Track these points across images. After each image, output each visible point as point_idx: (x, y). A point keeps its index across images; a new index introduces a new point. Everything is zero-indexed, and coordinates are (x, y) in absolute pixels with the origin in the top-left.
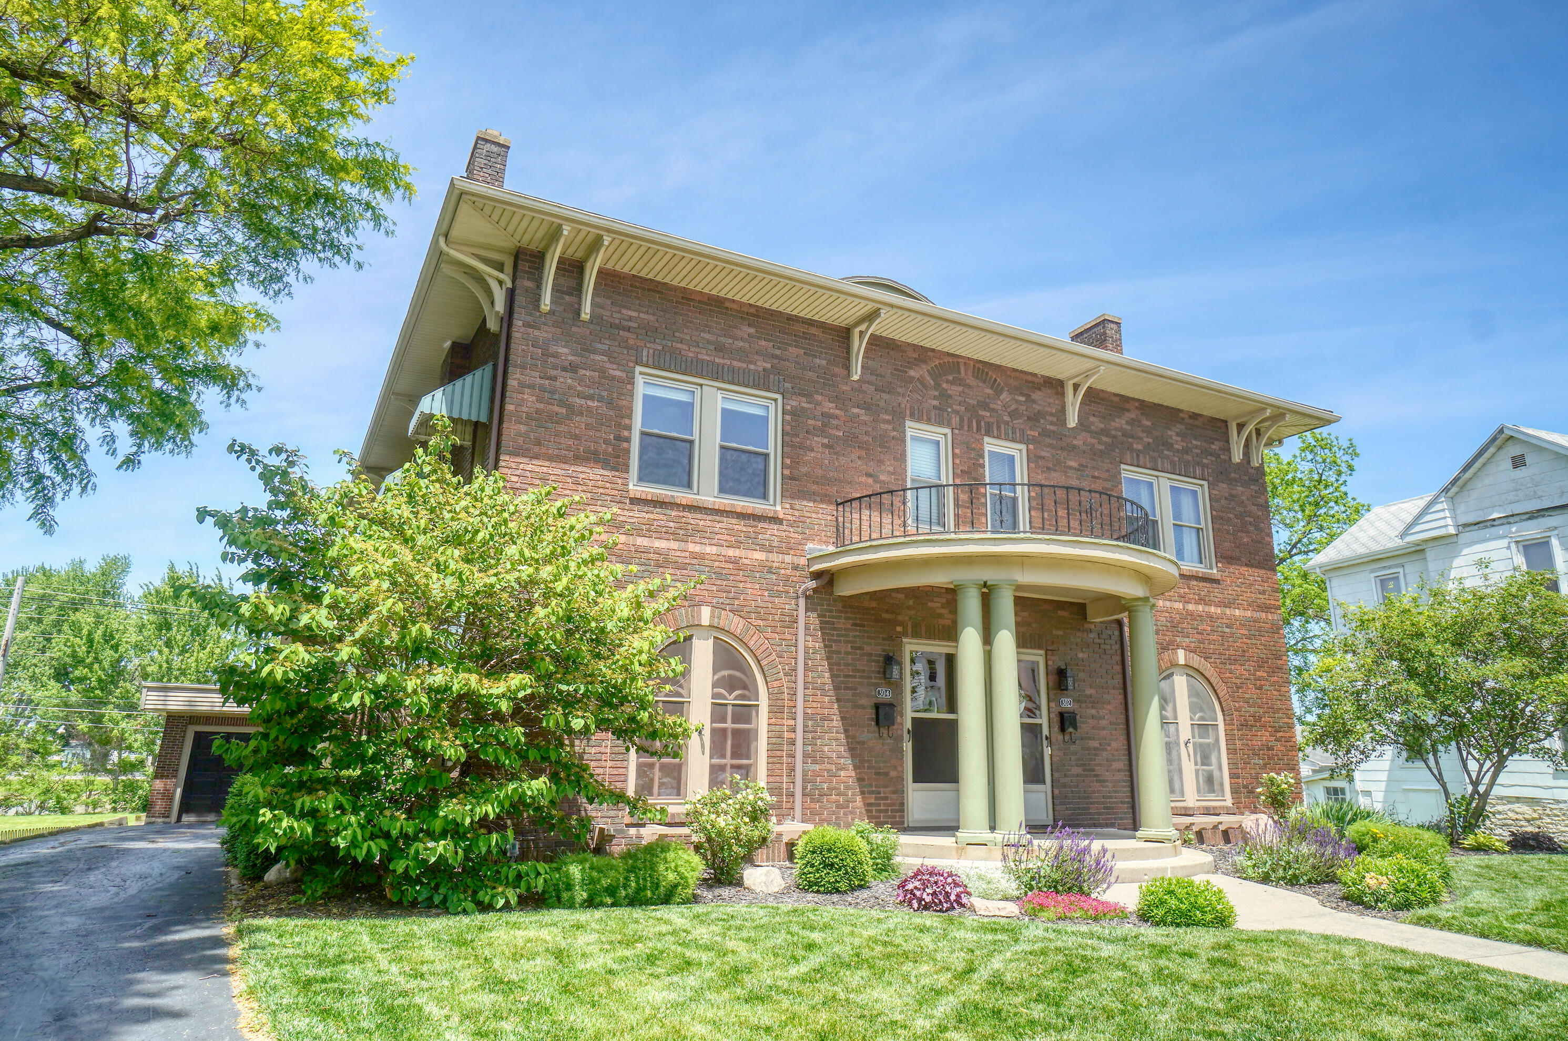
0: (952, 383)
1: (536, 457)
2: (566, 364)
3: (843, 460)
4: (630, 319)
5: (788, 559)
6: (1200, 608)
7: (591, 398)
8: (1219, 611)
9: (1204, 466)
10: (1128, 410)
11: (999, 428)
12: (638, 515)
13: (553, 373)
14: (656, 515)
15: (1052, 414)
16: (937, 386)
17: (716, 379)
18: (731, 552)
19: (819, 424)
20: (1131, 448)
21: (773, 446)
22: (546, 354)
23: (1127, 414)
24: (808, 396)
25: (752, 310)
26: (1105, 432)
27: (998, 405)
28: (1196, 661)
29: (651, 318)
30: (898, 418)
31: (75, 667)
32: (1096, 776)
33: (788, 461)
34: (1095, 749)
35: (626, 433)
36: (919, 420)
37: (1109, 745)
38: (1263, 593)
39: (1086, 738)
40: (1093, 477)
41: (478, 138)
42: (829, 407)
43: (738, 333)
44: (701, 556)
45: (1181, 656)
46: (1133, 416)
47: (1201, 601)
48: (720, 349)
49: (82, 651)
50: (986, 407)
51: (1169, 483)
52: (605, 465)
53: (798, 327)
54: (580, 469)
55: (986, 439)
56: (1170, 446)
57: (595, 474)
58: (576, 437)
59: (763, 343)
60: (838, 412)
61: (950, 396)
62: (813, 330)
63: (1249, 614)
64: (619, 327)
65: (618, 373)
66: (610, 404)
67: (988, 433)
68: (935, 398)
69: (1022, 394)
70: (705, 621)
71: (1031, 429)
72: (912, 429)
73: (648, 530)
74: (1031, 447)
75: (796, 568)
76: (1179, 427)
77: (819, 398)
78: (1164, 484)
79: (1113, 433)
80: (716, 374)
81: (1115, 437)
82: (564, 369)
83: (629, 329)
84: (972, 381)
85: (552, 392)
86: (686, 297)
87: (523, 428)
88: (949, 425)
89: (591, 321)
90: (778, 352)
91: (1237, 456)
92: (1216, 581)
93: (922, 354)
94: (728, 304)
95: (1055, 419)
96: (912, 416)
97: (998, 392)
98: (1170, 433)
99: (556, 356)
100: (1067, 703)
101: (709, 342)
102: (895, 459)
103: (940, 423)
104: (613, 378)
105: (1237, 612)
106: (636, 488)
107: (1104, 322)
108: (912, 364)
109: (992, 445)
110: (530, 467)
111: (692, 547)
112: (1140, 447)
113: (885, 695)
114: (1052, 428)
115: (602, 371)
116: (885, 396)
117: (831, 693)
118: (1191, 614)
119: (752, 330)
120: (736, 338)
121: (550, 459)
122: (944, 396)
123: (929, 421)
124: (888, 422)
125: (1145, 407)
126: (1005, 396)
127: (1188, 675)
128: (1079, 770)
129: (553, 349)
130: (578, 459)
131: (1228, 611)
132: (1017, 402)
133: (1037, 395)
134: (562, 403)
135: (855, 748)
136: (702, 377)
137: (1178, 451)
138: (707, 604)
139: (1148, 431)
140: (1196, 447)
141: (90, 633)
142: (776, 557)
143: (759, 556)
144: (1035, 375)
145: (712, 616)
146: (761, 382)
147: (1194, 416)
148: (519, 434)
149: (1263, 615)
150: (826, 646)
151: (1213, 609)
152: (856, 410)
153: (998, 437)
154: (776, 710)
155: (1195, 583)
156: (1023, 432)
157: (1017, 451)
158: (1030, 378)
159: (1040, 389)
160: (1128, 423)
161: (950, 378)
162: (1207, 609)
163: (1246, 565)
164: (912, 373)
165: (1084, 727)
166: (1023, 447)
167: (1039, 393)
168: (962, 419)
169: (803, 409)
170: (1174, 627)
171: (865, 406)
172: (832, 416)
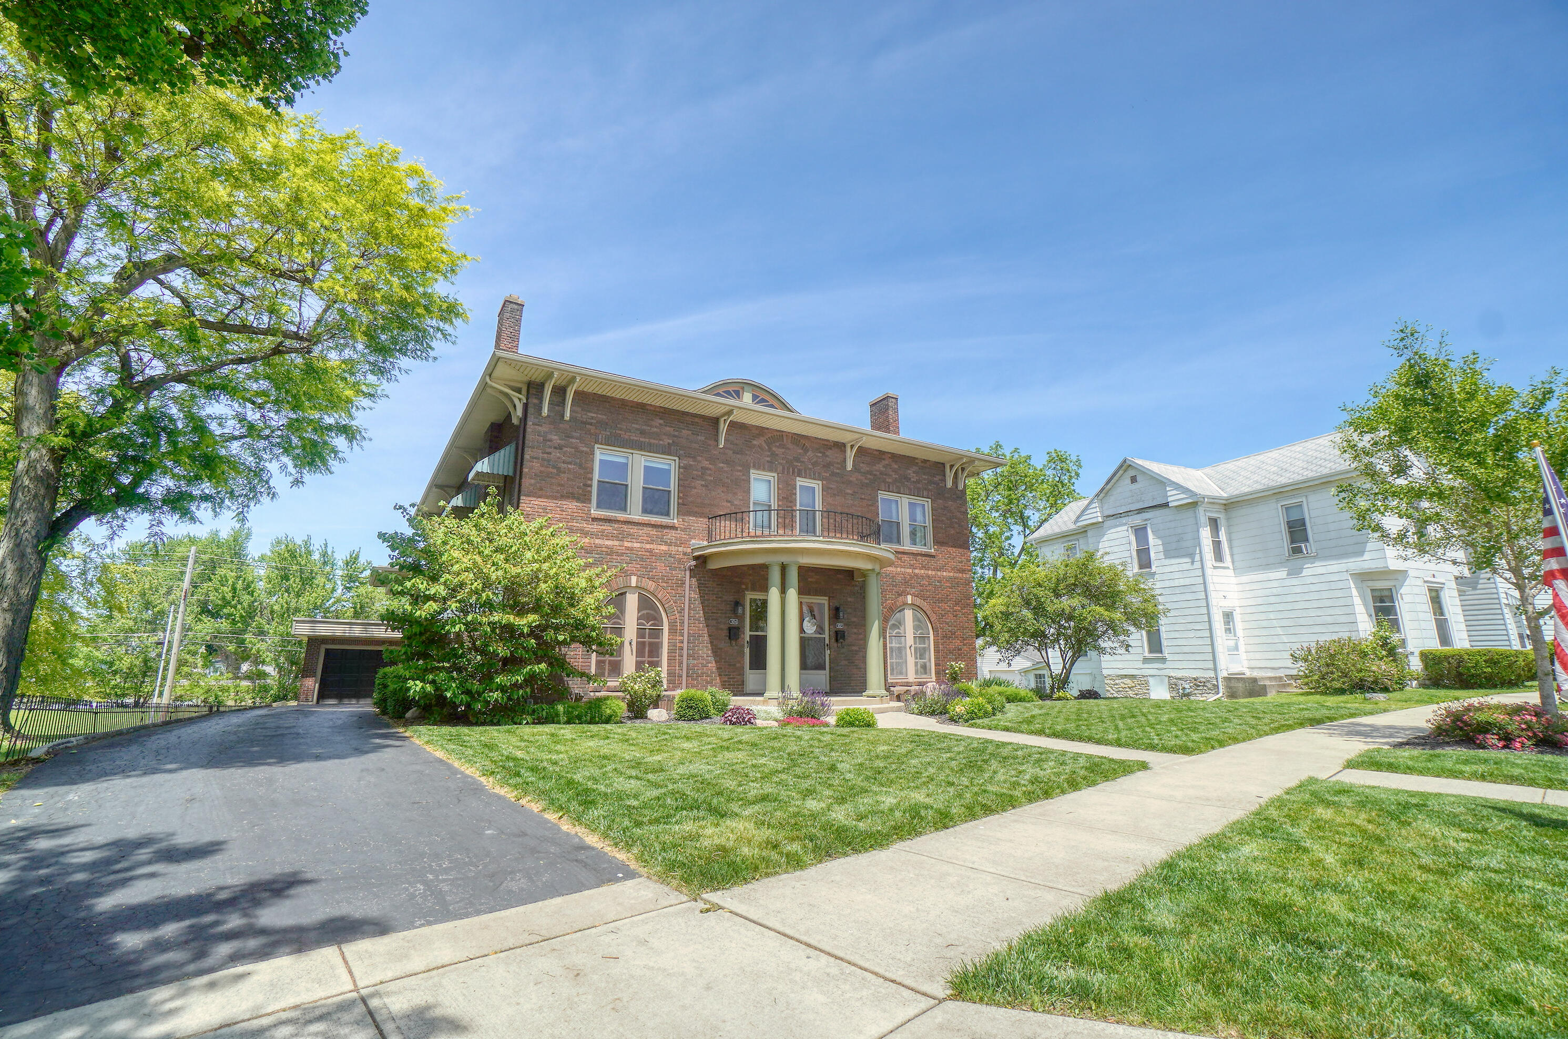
0: (778, 447)
1: (540, 497)
2: (556, 445)
3: (713, 493)
4: (592, 418)
5: (680, 549)
6: (922, 572)
7: (570, 463)
8: (934, 573)
9: (929, 490)
10: (884, 459)
11: (805, 473)
12: (595, 527)
13: (550, 450)
14: (607, 527)
15: (838, 463)
16: (770, 449)
17: (641, 450)
18: (648, 546)
19: (700, 473)
20: (884, 481)
21: (673, 486)
22: (545, 440)
23: (883, 462)
24: (694, 458)
25: (662, 410)
26: (870, 473)
27: (805, 459)
28: (918, 602)
29: (604, 417)
30: (746, 469)
31: (225, 606)
32: (856, 665)
33: (681, 495)
34: (856, 650)
35: (589, 482)
36: (758, 469)
38: (961, 562)
39: (847, 645)
40: (861, 499)
41: (506, 301)
42: (706, 464)
43: (654, 423)
44: (631, 549)
45: (909, 599)
46: (887, 462)
47: (923, 567)
48: (643, 433)
49: (229, 596)
50: (797, 460)
51: (907, 501)
52: (578, 500)
53: (689, 419)
54: (564, 503)
55: (798, 478)
56: (908, 479)
57: (571, 505)
58: (562, 485)
59: (668, 428)
60: (710, 466)
61: (777, 455)
62: (696, 420)
63: (952, 574)
64: (585, 423)
65: (585, 449)
66: (580, 466)
67: (799, 475)
68: (768, 456)
69: (820, 452)
70: (634, 584)
71: (825, 472)
72: (754, 474)
73: (603, 535)
74: (825, 482)
75: (685, 554)
76: (915, 468)
77: (699, 458)
78: (905, 501)
79: (874, 473)
80: (640, 447)
81: (875, 475)
82: (555, 448)
83: (591, 424)
84: (790, 446)
85: (549, 461)
86: (623, 404)
87: (533, 481)
88: (776, 471)
89: (570, 420)
90: (676, 433)
91: (949, 484)
92: (933, 556)
93: (761, 431)
94: (648, 407)
95: (839, 466)
96: (754, 467)
97: (806, 450)
98: (909, 472)
99: (550, 440)
100: (840, 626)
101: (637, 429)
102: (744, 492)
103: (771, 470)
104: (583, 452)
105: (944, 574)
106: (595, 512)
107: (887, 398)
108: (756, 437)
109: (800, 482)
110: (537, 503)
111: (626, 544)
112: (890, 481)
113: (734, 622)
114: (837, 471)
115: (576, 448)
116: (739, 456)
117: (704, 622)
118: (916, 575)
119: (661, 422)
120: (651, 426)
121: (547, 497)
122: (774, 455)
123: (764, 470)
124: (740, 471)
125: (894, 457)
126: (810, 453)
127: (913, 609)
128: (846, 663)
129: (549, 437)
130: (563, 497)
131: (939, 573)
132: (817, 457)
133: (829, 453)
134: (554, 467)
135: (716, 651)
136: (632, 448)
137: (913, 482)
138: (635, 575)
139: (895, 471)
140: (925, 479)
141: (234, 584)
142: (673, 548)
143: (664, 548)
144: (828, 441)
145: (637, 581)
146: (666, 451)
147: (925, 461)
148: (531, 485)
149: (961, 575)
150: (701, 597)
151: (930, 572)
152: (722, 465)
153: (805, 477)
154: (672, 631)
155: (920, 558)
156: (819, 474)
157: (817, 485)
158: (825, 443)
159: (831, 449)
160: (884, 467)
161: (777, 444)
162: (926, 572)
163: (952, 547)
164: (755, 442)
165: (849, 639)
166: (820, 482)
167: (831, 451)
168: (784, 468)
169: (691, 465)
170: (906, 582)
171: (727, 462)
172: (707, 469)
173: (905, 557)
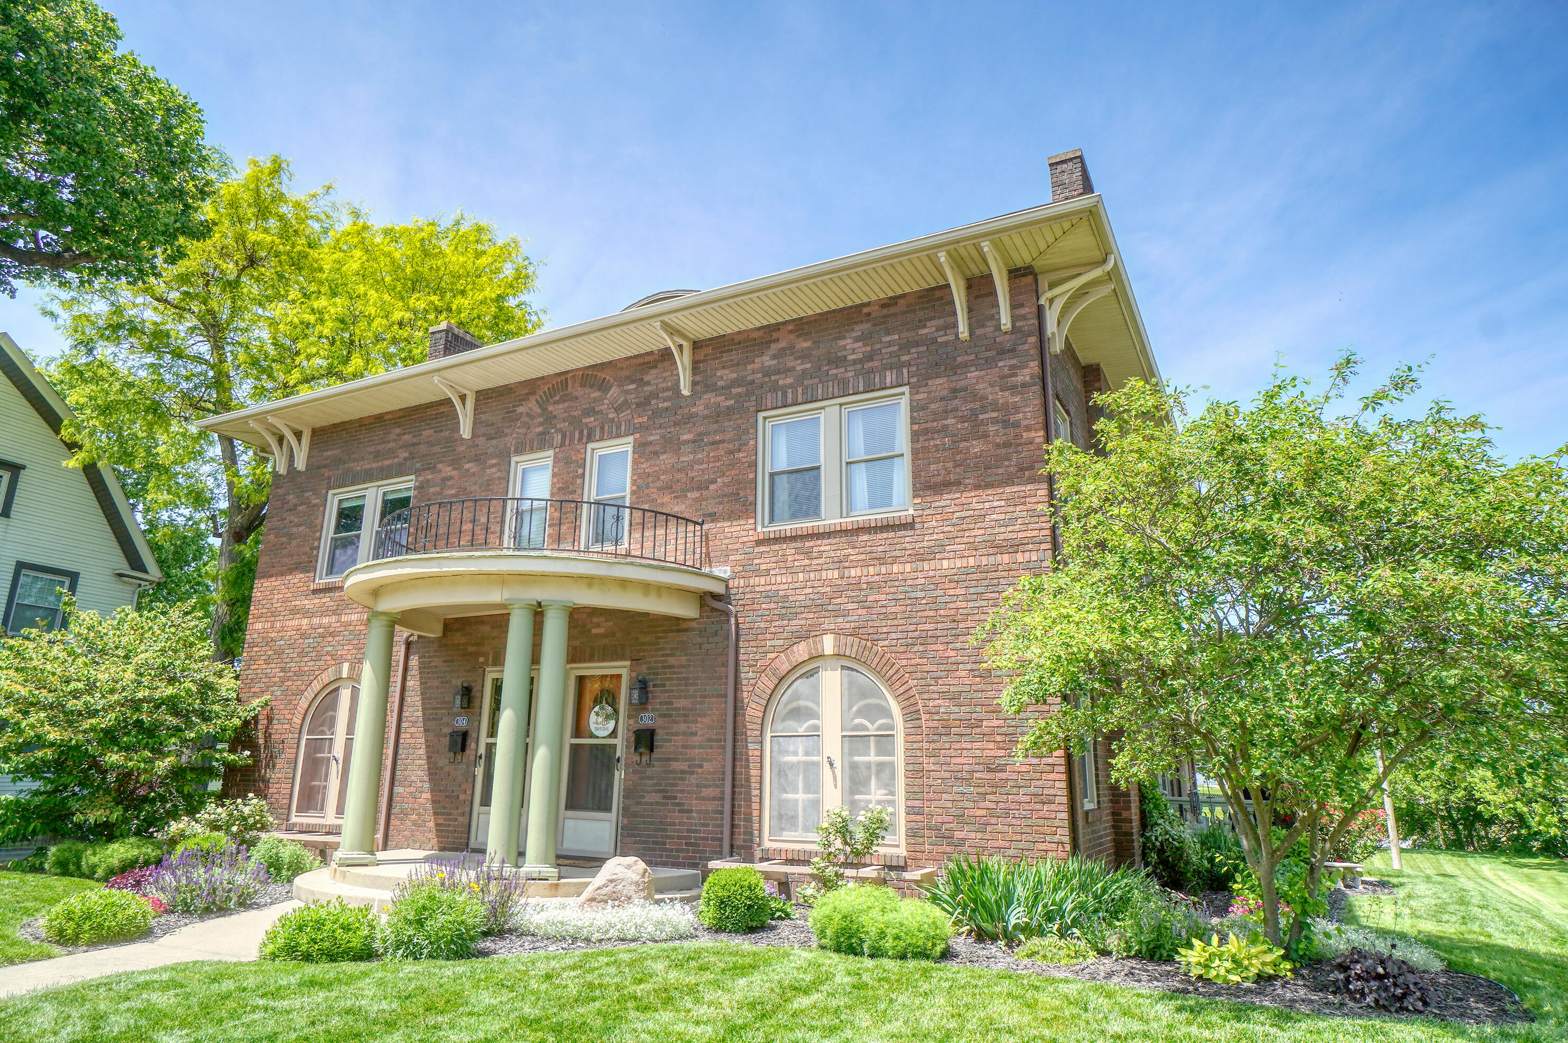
0: (558, 402)
1: (271, 576)
2: (292, 506)
4: (328, 458)
6: (872, 571)
7: (301, 525)
8: (909, 568)
9: (900, 367)
10: (777, 340)
11: (602, 429)
12: (317, 601)
14: (326, 600)
15: (667, 389)
16: (544, 410)
17: (371, 481)
19: (438, 489)
20: (775, 388)
22: (283, 504)
23: (773, 346)
24: (433, 468)
25: (401, 414)
26: (737, 382)
27: (606, 405)
28: (855, 647)
29: (339, 451)
30: (504, 457)
32: (678, 804)
34: (683, 772)
35: (317, 543)
36: (523, 452)
37: (701, 766)
39: (669, 760)
40: (713, 444)
42: (448, 471)
44: (347, 624)
45: (828, 644)
46: (782, 344)
47: (875, 560)
48: (377, 455)
50: (590, 412)
51: (845, 410)
52: (303, 570)
53: (431, 412)
54: (291, 577)
55: (589, 446)
56: (842, 361)
57: (297, 578)
58: (291, 556)
59: (406, 437)
60: (454, 473)
61: (555, 417)
63: (973, 562)
64: (320, 467)
65: (316, 501)
66: (311, 525)
67: (590, 439)
68: (541, 424)
69: (633, 382)
70: (345, 674)
71: (639, 416)
72: (516, 464)
73: (322, 611)
74: (637, 436)
76: (859, 329)
77: (440, 466)
78: (832, 414)
79: (749, 378)
80: (373, 476)
81: (753, 382)
82: (291, 510)
83: (325, 466)
84: (580, 391)
85: (283, 528)
87: (267, 558)
88: (551, 446)
89: (306, 470)
90: (415, 440)
91: (968, 328)
92: (911, 526)
93: (531, 386)
94: (387, 417)
95: (670, 393)
96: (520, 451)
97: (608, 390)
98: (842, 343)
99: (287, 502)
100: (647, 720)
101: (373, 453)
103: (541, 448)
104: (314, 506)
105: (945, 564)
106: (320, 582)
108: (525, 398)
109: (593, 452)
110: (267, 584)
111: (343, 618)
112: (789, 381)
113: (462, 723)
114: (666, 404)
115: (309, 504)
116: (494, 442)
117: (421, 724)
118: (854, 582)
119: (399, 430)
120: (389, 442)
121: (277, 575)
122: (550, 419)
123: (532, 450)
124: (496, 465)
125: (802, 326)
126: (614, 392)
127: (843, 667)
128: (657, 797)
129: (286, 498)
130: (291, 571)
131: (928, 566)
132: (627, 392)
133: (651, 375)
134: (287, 534)
135: (434, 772)
136: (364, 482)
137: (855, 362)
138: (347, 661)
139: (804, 356)
140: (890, 344)
144: (651, 353)
145: (350, 669)
146: (401, 470)
147: (892, 301)
148: (265, 563)
149: (1006, 559)
150: (421, 683)
151: (896, 569)
152: (467, 466)
153: (601, 439)
155: (865, 538)
156: (628, 423)
157: (623, 446)
158: (647, 359)
159: (655, 367)
160: (774, 357)
161: (557, 398)
162: (884, 570)
163: (977, 487)
164: (520, 409)
165: (664, 747)
166: (631, 439)
167: (654, 371)
168: (564, 436)
169: (428, 481)
170: (821, 606)
171: (477, 459)
172: (450, 478)
173: (824, 546)
